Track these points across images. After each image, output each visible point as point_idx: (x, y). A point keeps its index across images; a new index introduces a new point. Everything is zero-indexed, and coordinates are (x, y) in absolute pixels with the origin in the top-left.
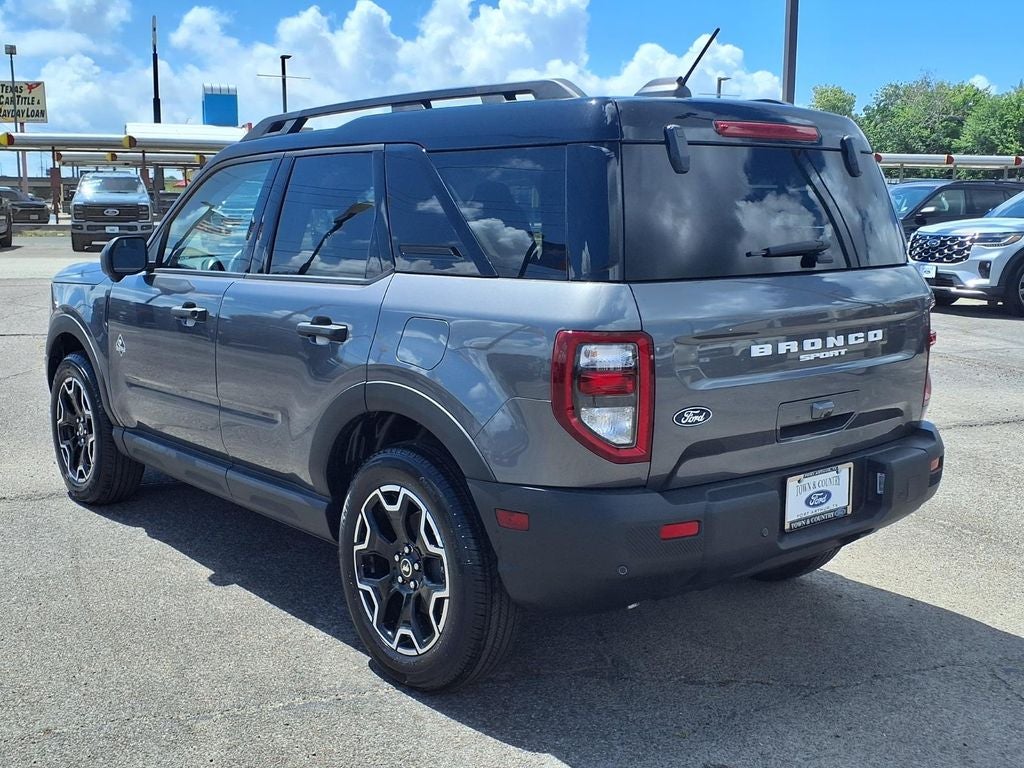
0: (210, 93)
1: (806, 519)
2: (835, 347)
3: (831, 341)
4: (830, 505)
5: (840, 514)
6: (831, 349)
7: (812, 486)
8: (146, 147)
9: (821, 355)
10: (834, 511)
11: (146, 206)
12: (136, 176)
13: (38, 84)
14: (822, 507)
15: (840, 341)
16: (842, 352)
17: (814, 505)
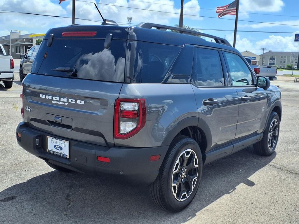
1: (54, 152)
2: (63, 102)
3: (62, 99)
4: (62, 152)
5: (64, 156)
6: (61, 102)
7: (56, 142)
9: (58, 103)
10: (63, 154)
14: (59, 151)
15: (65, 100)
16: (66, 104)
17: (56, 149)
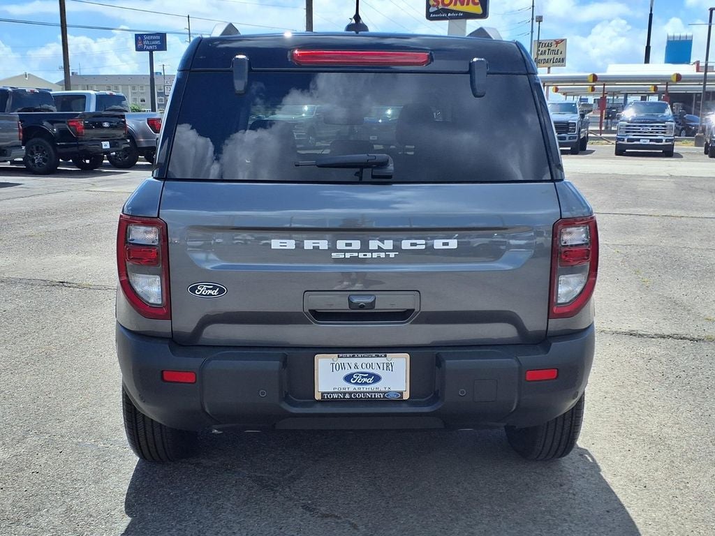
0: (672, 39)
1: (345, 393)
2: (380, 250)
3: (373, 244)
4: (380, 386)
5: (392, 397)
6: (374, 251)
7: (353, 366)
8: (606, 81)
9: (361, 255)
10: (384, 393)
11: (575, 123)
12: (574, 102)
13: (562, 41)
14: (368, 387)
15: (388, 244)
16: (392, 255)
17: (356, 383)
